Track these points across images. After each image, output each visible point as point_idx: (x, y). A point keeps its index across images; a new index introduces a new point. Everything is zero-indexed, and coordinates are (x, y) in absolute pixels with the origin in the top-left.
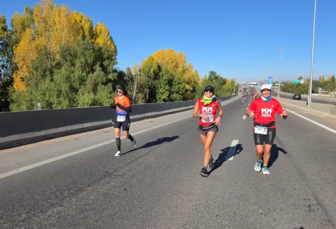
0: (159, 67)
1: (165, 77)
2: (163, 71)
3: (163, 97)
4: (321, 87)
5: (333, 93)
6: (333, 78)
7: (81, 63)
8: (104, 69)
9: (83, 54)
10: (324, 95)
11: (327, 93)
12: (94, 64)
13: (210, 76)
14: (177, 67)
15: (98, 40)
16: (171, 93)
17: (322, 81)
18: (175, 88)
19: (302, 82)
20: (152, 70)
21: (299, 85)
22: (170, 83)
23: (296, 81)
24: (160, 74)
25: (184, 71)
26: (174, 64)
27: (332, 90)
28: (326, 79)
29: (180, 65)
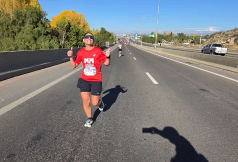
0: (69, 23)
3: (73, 43)
4: (164, 39)
5: (170, 43)
6: (171, 33)
7: (30, 21)
8: (44, 26)
9: (31, 16)
10: (165, 44)
11: (167, 43)
12: (37, 22)
13: (101, 30)
14: (79, 23)
15: (31, 4)
16: (78, 41)
17: (165, 35)
18: (80, 37)
19: (153, 36)
20: (65, 26)
21: (151, 38)
22: (77, 34)
23: (150, 36)
24: (71, 28)
26: (77, 21)
27: (170, 41)
28: (168, 34)
29: (81, 22)
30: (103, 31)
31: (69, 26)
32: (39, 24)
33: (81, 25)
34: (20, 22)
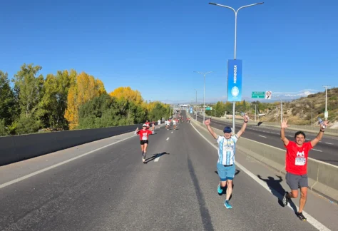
1: (133, 108)
2: (131, 105)
14: (135, 100)
18: (138, 114)
22: (135, 111)
24: (129, 106)
25: (140, 103)
30: (159, 107)
31: (128, 103)
32: (111, 106)
33: (138, 102)
34: (98, 105)
